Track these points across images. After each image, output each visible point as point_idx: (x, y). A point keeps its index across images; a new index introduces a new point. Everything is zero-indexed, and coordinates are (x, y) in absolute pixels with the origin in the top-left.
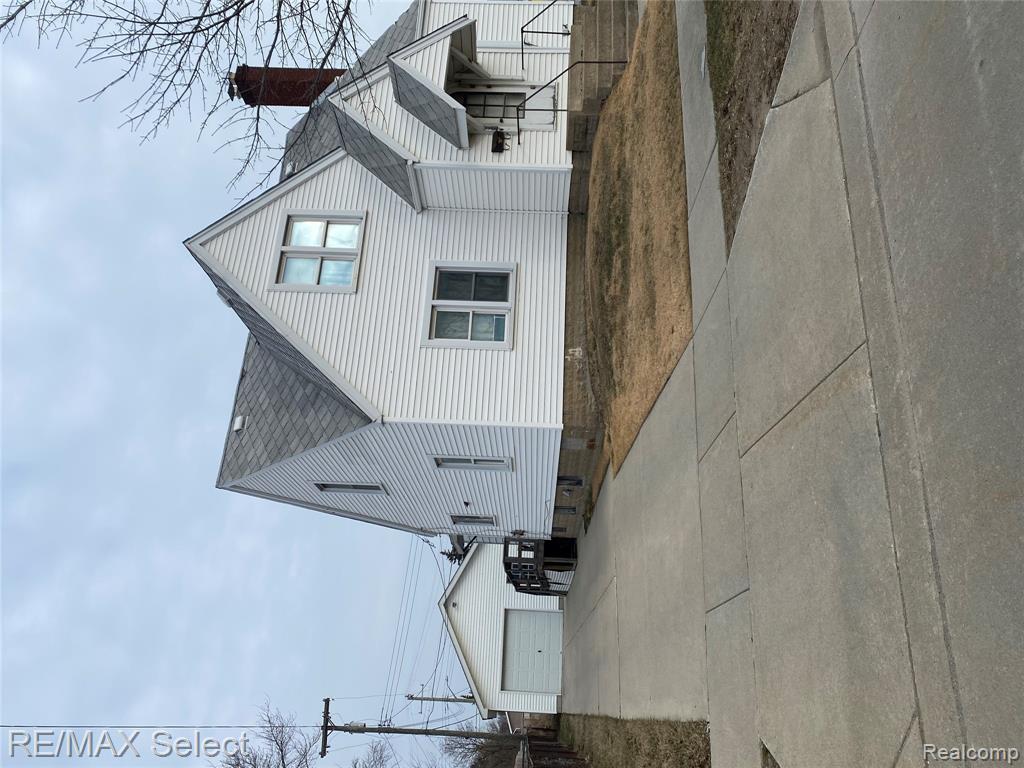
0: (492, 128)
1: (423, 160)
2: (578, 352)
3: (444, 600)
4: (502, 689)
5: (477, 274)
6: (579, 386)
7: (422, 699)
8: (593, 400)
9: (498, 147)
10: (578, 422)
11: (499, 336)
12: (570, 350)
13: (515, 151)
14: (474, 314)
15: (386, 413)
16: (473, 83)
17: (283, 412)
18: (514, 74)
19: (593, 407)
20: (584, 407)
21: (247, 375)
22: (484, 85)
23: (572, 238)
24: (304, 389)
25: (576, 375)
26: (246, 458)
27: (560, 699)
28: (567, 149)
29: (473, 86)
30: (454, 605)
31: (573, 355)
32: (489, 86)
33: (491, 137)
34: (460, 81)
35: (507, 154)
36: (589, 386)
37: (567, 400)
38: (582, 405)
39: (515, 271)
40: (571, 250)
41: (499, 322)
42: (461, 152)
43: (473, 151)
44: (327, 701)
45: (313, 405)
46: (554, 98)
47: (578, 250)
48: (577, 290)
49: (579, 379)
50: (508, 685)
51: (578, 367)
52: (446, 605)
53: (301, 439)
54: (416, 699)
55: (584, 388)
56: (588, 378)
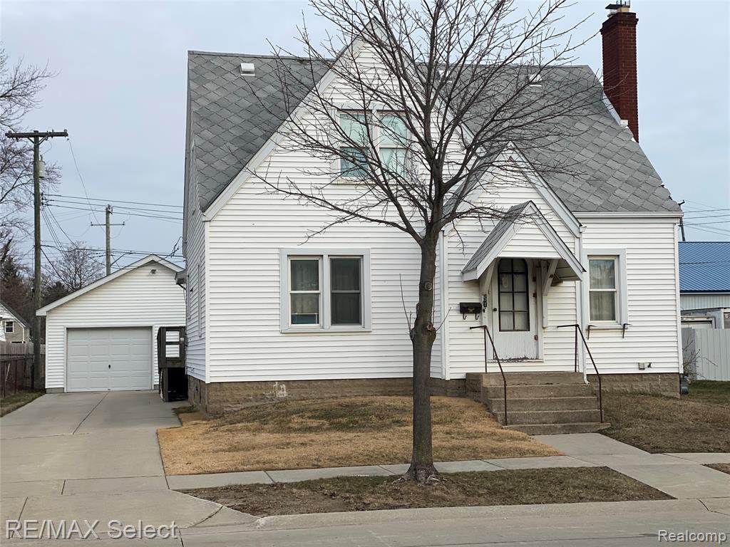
0: (485, 302)
1: (446, 239)
2: (283, 393)
3: (156, 259)
4: (68, 329)
5: (359, 294)
6: (249, 396)
7: (107, 225)
8: (236, 409)
9: (465, 309)
10: (213, 396)
11: (296, 319)
12: (284, 386)
13: (463, 324)
14: (318, 294)
15: (212, 224)
16: (537, 280)
17: (247, 116)
18: (550, 318)
19: (228, 409)
20: (228, 401)
21: (302, 67)
22: (536, 291)
23: (402, 382)
24: (261, 137)
25: (259, 392)
26: (209, 81)
27: (60, 391)
28: (467, 374)
29: (534, 280)
30: (153, 272)
31: (279, 389)
32: (535, 295)
33: (477, 301)
34: (540, 266)
35: (460, 317)
36: (248, 405)
37: (233, 384)
38: (230, 400)
39: (364, 330)
40: (388, 382)
41: (312, 318)
42: (459, 273)
43: (460, 285)
44: (64, 134)
45: (242, 148)
46: (525, 358)
47: (389, 389)
48: (346, 390)
49: (255, 396)
50: (73, 335)
51: (268, 395)
52: (153, 262)
53: (209, 141)
54: (107, 218)
55: (246, 400)
56: (257, 404)
